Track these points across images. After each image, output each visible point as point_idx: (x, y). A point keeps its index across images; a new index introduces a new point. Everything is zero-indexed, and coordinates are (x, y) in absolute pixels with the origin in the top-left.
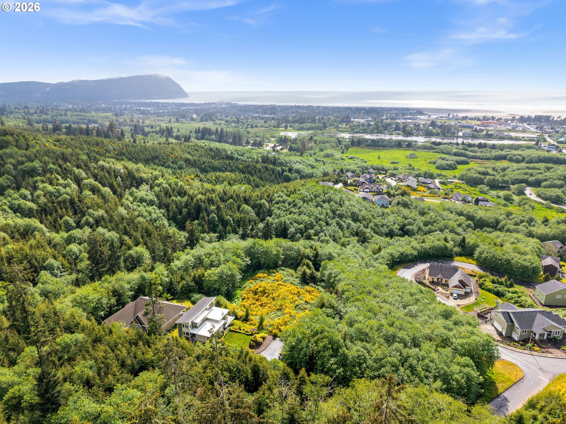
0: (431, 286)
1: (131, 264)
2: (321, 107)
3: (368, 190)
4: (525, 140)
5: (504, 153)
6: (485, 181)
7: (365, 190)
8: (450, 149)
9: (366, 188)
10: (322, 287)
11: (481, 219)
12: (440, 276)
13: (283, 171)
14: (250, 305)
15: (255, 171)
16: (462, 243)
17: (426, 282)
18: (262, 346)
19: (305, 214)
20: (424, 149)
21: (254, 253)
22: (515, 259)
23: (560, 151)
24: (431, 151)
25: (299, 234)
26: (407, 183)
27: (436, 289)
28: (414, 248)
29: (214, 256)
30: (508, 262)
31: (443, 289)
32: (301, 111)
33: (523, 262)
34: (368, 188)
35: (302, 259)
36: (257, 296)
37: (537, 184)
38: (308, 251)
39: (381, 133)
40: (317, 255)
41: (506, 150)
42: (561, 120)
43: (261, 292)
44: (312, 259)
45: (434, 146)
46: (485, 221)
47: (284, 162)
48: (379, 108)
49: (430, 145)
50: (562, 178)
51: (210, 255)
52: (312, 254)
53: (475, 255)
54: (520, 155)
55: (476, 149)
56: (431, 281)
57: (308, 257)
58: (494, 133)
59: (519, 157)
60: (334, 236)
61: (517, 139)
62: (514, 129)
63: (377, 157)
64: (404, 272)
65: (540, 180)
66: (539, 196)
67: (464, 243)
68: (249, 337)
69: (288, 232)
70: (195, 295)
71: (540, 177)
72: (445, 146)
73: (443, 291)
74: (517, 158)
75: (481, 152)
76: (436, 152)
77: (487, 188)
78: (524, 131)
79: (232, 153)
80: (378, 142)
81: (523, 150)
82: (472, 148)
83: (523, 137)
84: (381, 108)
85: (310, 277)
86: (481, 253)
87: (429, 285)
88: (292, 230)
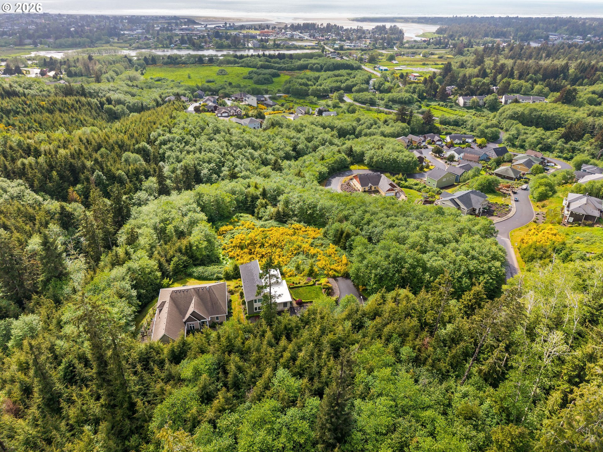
2: (64, 15)
3: (226, 114)
4: (308, 49)
5: (302, 62)
6: (310, 91)
7: (224, 115)
8: (255, 62)
9: (224, 113)
11: (341, 128)
12: (370, 184)
13: (102, 104)
15: (68, 108)
16: (350, 152)
18: (335, 290)
19: (205, 151)
20: (228, 64)
22: (400, 157)
23: (342, 58)
24: (236, 65)
26: (247, 103)
30: (395, 160)
32: (38, 21)
33: (406, 159)
34: (226, 112)
37: (349, 90)
39: (168, 47)
41: (303, 59)
42: (324, 28)
45: (238, 60)
46: (345, 129)
47: (92, 91)
48: (141, 17)
49: (233, 59)
50: (364, 82)
53: (365, 161)
54: (318, 64)
55: (278, 60)
56: (363, 191)
58: (281, 43)
59: (319, 66)
61: (301, 48)
62: (292, 38)
63: (187, 76)
65: (350, 86)
66: (355, 100)
67: (352, 152)
69: (202, 175)
71: (349, 83)
72: (249, 58)
74: (317, 67)
75: (284, 63)
76: (242, 66)
77: (316, 98)
78: (301, 39)
79: (11, 86)
80: (177, 59)
81: (317, 59)
82: (273, 60)
83: (306, 46)
84: (144, 16)
86: (371, 158)
88: (205, 171)
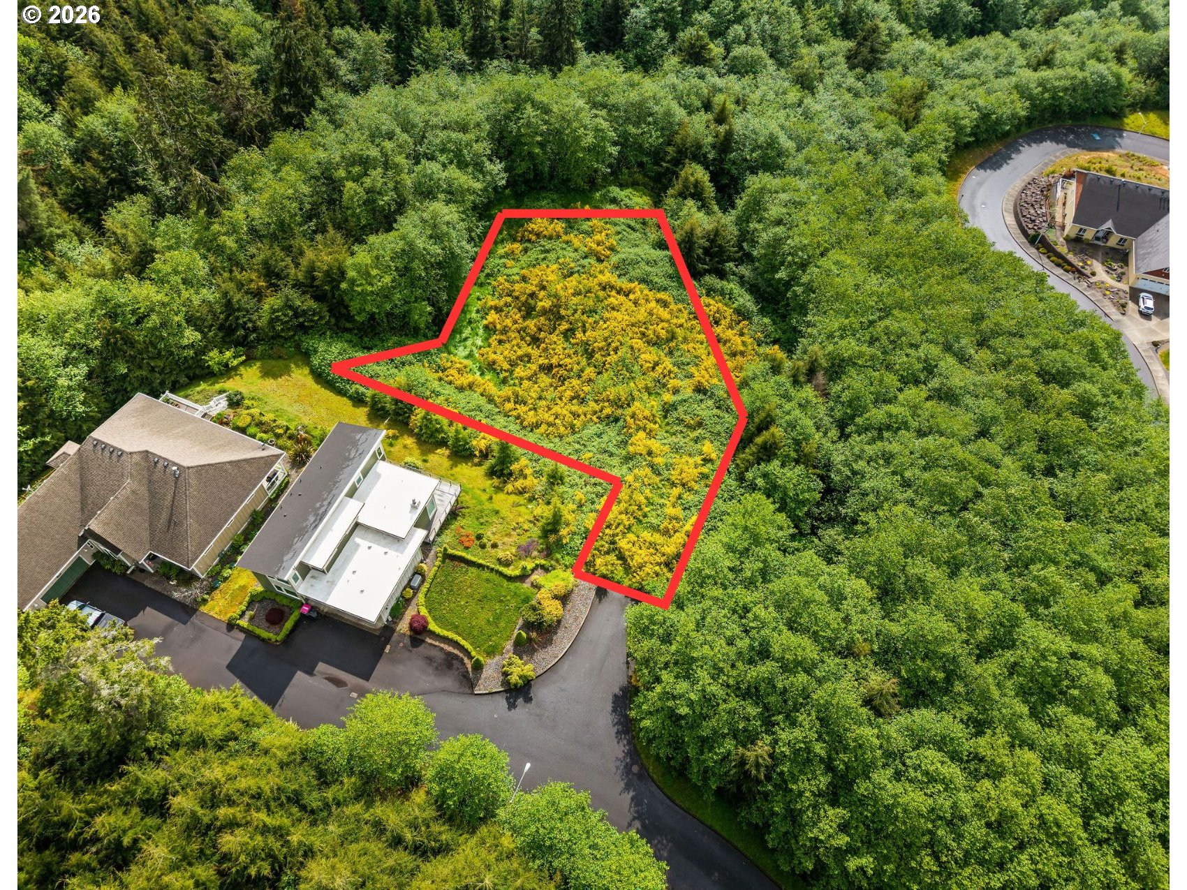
0: (1070, 257)
1: (103, 170)
10: (742, 281)
12: (1109, 224)
14: (513, 364)
17: (1057, 238)
18: (560, 633)
21: (518, 141)
25: (661, 33)
27: (1088, 272)
28: (1022, 91)
29: (377, 173)
31: (1110, 270)
35: (678, 162)
36: (531, 324)
38: (699, 127)
40: (726, 144)
43: (544, 312)
44: (711, 156)
51: (365, 163)
52: (710, 139)
56: (1073, 235)
57: (697, 156)
60: (776, 39)
64: (980, 184)
68: (512, 586)
69: (628, 23)
70: (322, 347)
73: (1110, 281)
85: (707, 251)
87: (1063, 249)
88: (639, 12)
